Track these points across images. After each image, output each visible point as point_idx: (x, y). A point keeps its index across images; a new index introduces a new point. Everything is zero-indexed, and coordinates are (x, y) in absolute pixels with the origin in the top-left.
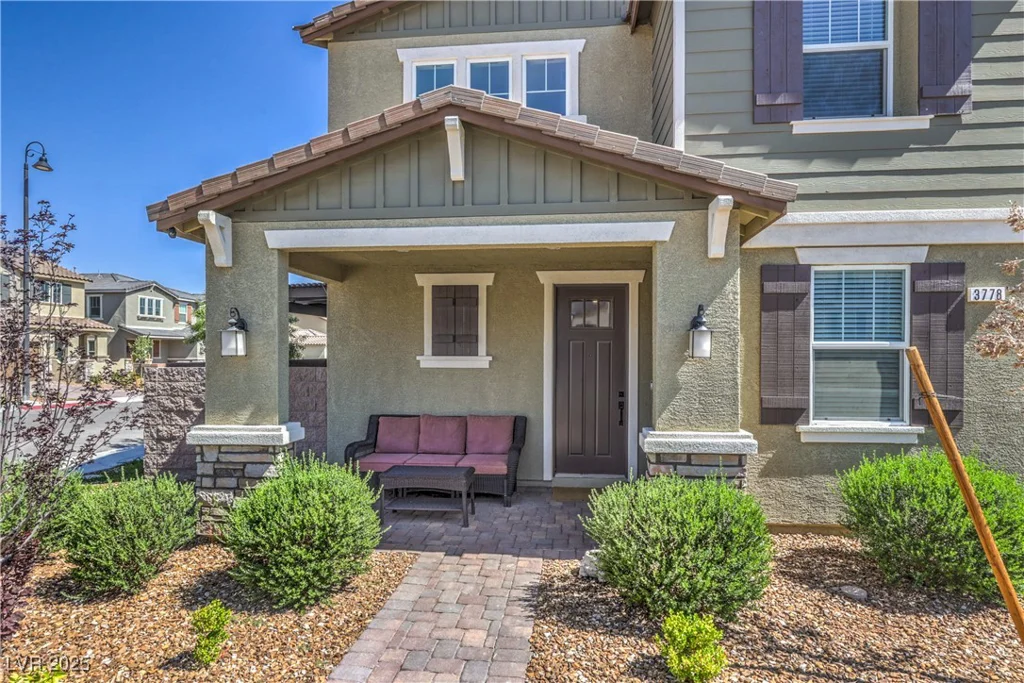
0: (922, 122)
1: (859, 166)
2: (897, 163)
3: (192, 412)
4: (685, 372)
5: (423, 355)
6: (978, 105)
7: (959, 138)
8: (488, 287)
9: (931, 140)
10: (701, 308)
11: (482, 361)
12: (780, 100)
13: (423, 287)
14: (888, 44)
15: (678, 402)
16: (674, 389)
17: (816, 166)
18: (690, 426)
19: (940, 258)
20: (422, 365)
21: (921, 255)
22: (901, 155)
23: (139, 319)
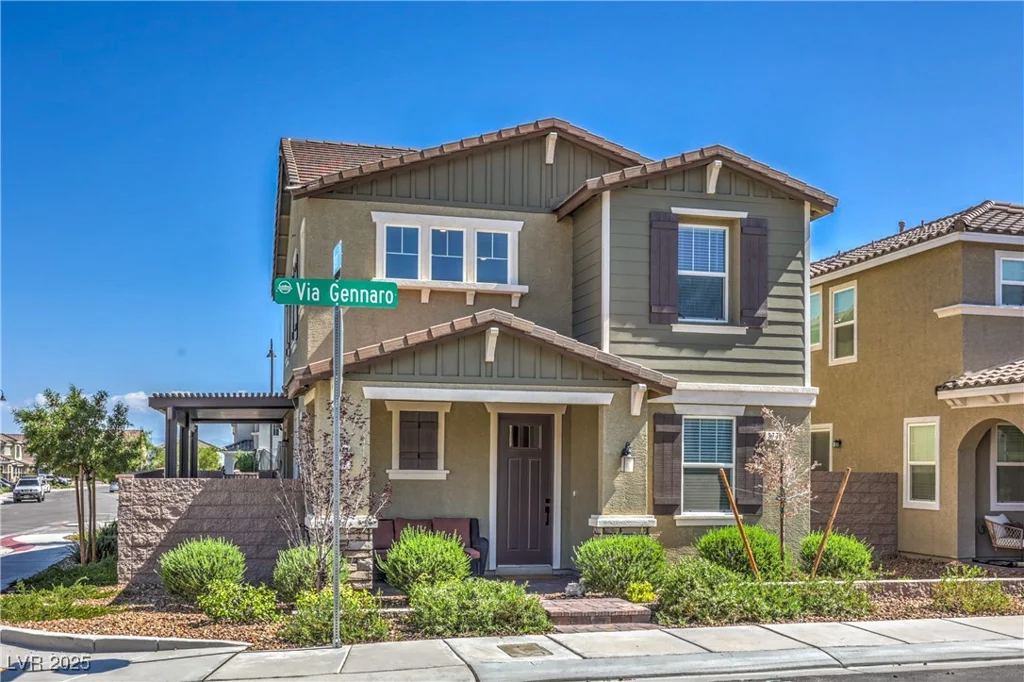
0: (742, 331)
1: (709, 354)
2: (729, 354)
3: (169, 520)
4: (619, 481)
5: (391, 468)
6: (771, 323)
7: (761, 342)
8: (446, 414)
9: (748, 342)
10: (628, 444)
11: (440, 474)
12: (665, 311)
13: (391, 412)
14: (725, 275)
15: (614, 498)
16: (613, 490)
17: (685, 353)
18: (621, 512)
19: (751, 414)
20: (391, 477)
21: (741, 412)
22: (730, 349)
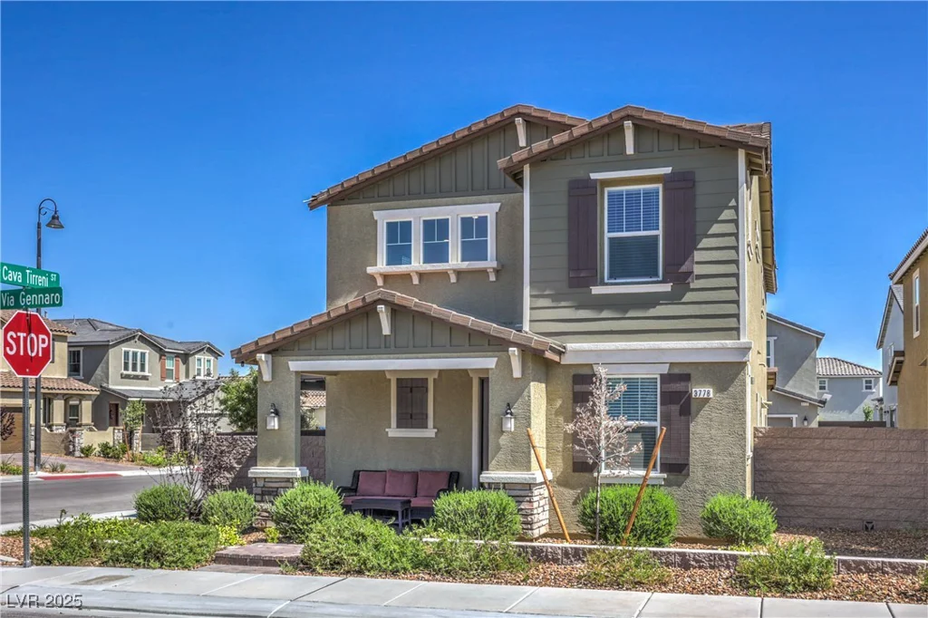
0: (667, 287)
1: (630, 314)
2: (652, 312)
3: (235, 468)
4: (503, 440)
5: (390, 428)
6: (699, 277)
7: (689, 297)
8: (434, 379)
9: (673, 298)
10: (509, 405)
11: (430, 433)
12: (582, 275)
13: (390, 380)
14: (660, 232)
15: (500, 455)
16: (499, 448)
17: (605, 314)
18: (507, 469)
19: (676, 371)
20: (390, 435)
21: (665, 369)
22: (654, 307)
23: (123, 377)
